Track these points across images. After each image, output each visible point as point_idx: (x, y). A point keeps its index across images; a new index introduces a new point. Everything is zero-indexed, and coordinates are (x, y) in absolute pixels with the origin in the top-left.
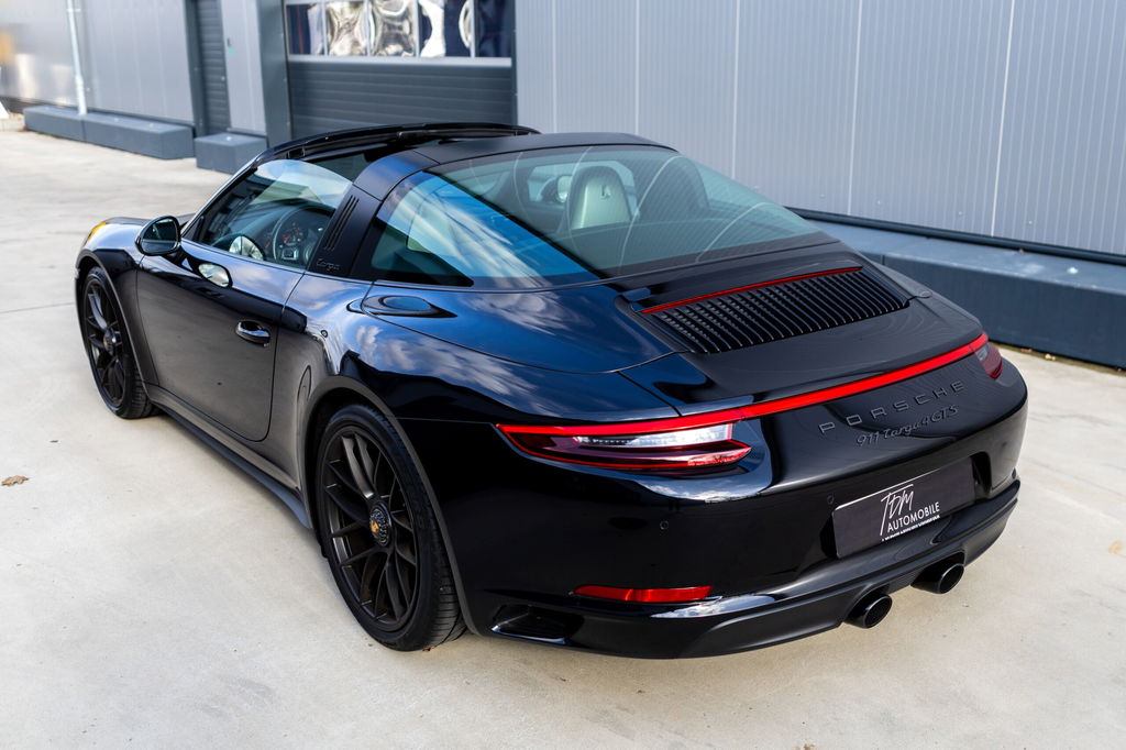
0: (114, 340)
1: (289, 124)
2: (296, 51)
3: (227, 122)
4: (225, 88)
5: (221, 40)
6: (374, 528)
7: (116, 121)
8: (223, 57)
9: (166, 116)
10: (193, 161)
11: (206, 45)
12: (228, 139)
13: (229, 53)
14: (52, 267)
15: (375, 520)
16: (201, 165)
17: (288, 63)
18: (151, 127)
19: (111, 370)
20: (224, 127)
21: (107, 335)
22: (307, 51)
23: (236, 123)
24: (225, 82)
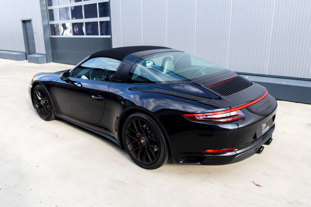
0: (44, 102)
1: (51, 52)
2: (52, 35)
3: (35, 52)
4: (34, 44)
5: (32, 32)
6: (142, 141)
7: (4, 52)
8: (33, 36)
9: (18, 51)
10: (27, 61)
11: (28, 34)
12: (36, 55)
13: (35, 35)
14: (5, 86)
15: (143, 139)
16: (29, 62)
17: (50, 37)
18: (14, 53)
19: (43, 109)
20: (34, 53)
21: (42, 101)
22: (55, 35)
23: (37, 51)
24: (34, 42)
